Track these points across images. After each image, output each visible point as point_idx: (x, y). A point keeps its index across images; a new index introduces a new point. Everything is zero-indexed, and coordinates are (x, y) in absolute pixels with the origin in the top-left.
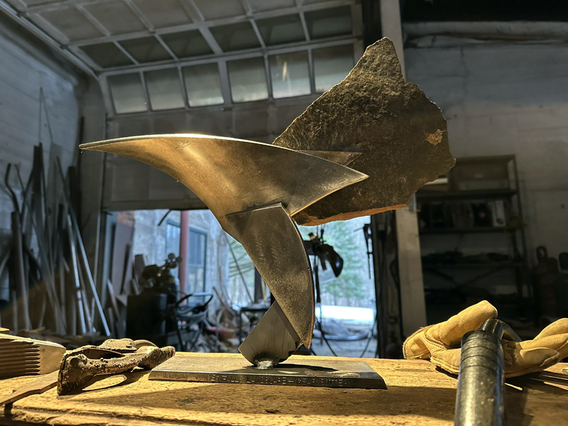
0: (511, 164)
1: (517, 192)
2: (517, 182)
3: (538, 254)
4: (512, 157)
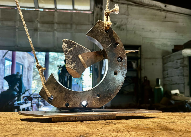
0: (139, 49)
1: (140, 58)
2: (141, 55)
3: (144, 79)
4: (140, 46)
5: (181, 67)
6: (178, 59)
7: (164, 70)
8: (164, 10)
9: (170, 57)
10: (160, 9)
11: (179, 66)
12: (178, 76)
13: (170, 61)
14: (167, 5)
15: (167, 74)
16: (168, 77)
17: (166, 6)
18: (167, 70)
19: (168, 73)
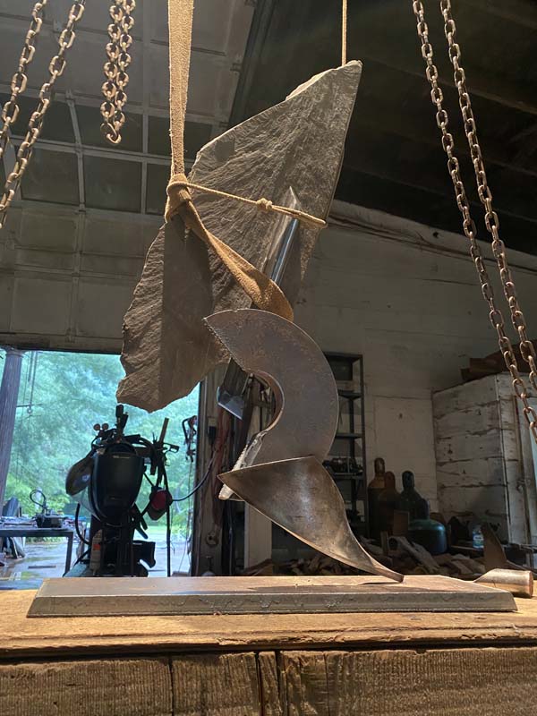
0: (356, 364)
1: (361, 396)
2: (362, 384)
3: (376, 466)
4: (360, 358)
5: (494, 431)
6: (483, 405)
7: (438, 439)
8: (431, 245)
9: (455, 395)
10: (421, 244)
11: (488, 428)
12: (487, 459)
13: (456, 409)
14: (440, 231)
15: (450, 452)
16: (451, 461)
17: (435, 235)
18: (449, 438)
19: (452, 448)
